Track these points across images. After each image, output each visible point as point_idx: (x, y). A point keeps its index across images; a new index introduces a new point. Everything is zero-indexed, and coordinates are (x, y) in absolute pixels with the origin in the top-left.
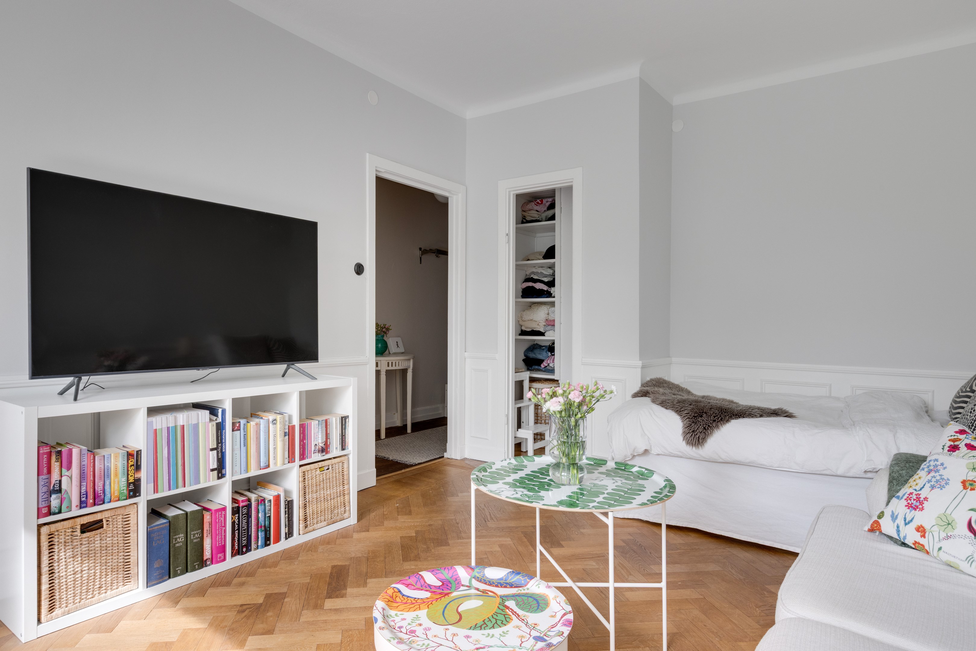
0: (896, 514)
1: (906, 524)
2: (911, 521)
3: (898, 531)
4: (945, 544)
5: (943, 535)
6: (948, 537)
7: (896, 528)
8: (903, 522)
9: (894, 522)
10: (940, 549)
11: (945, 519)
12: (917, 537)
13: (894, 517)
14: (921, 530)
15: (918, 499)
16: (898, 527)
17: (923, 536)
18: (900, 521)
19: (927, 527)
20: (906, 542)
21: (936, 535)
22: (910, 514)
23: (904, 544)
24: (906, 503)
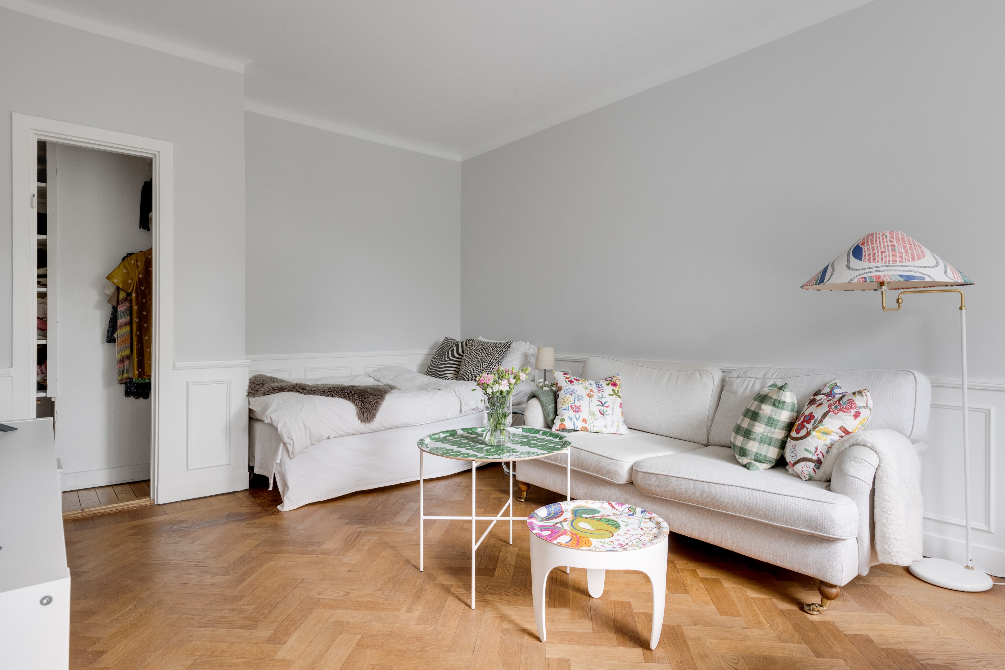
0: (571, 417)
1: (577, 420)
2: (579, 418)
3: (574, 425)
4: (595, 423)
5: (593, 419)
6: (595, 420)
7: (573, 423)
8: (576, 419)
9: (572, 421)
10: (594, 426)
11: (591, 413)
12: (583, 424)
13: (571, 419)
14: (584, 420)
15: (577, 407)
16: (574, 423)
17: (586, 423)
18: (574, 420)
19: (586, 418)
20: (577, 429)
21: (591, 420)
22: (577, 415)
23: (577, 431)
24: (573, 411)
